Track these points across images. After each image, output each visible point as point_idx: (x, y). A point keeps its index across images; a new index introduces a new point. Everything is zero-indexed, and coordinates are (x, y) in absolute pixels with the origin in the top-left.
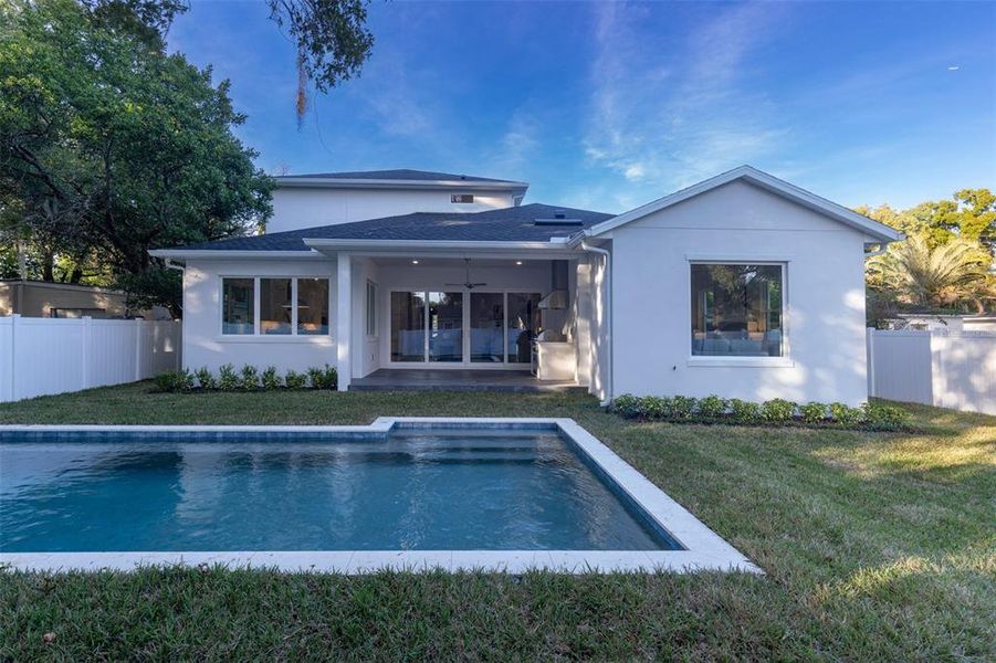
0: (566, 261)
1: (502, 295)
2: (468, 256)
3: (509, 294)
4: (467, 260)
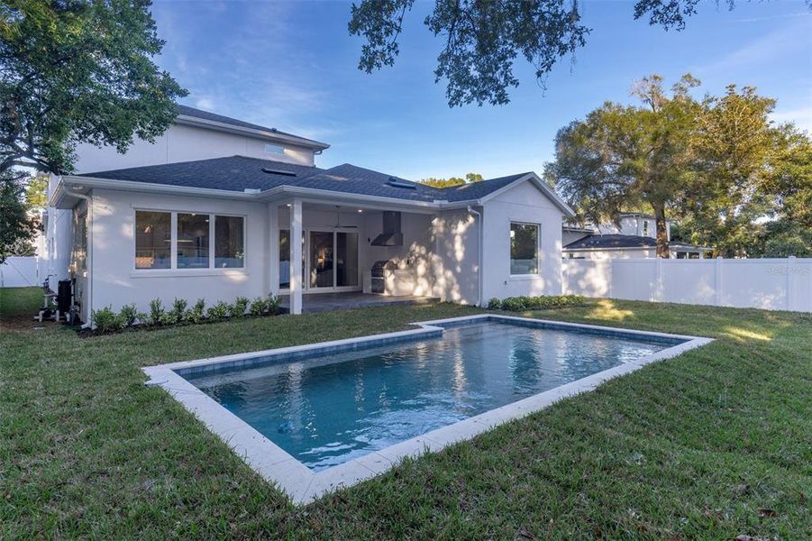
0: (399, 213)
1: (332, 234)
2: (338, 204)
3: (338, 234)
4: (337, 206)
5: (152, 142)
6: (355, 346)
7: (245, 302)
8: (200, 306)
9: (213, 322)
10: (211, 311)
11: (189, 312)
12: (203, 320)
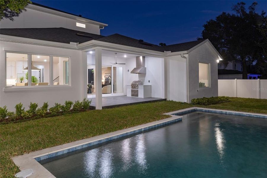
5: (12, 20)
6: (143, 130)
7: (70, 103)
8: (46, 106)
9: (54, 116)
10: (52, 109)
11: (39, 110)
12: (48, 115)
